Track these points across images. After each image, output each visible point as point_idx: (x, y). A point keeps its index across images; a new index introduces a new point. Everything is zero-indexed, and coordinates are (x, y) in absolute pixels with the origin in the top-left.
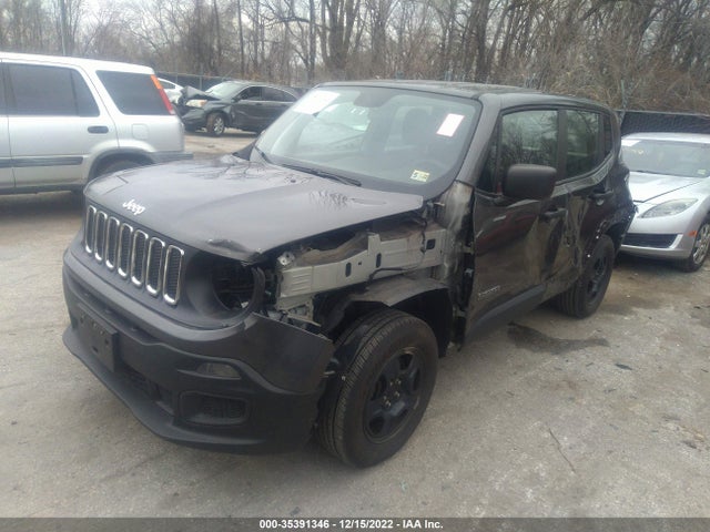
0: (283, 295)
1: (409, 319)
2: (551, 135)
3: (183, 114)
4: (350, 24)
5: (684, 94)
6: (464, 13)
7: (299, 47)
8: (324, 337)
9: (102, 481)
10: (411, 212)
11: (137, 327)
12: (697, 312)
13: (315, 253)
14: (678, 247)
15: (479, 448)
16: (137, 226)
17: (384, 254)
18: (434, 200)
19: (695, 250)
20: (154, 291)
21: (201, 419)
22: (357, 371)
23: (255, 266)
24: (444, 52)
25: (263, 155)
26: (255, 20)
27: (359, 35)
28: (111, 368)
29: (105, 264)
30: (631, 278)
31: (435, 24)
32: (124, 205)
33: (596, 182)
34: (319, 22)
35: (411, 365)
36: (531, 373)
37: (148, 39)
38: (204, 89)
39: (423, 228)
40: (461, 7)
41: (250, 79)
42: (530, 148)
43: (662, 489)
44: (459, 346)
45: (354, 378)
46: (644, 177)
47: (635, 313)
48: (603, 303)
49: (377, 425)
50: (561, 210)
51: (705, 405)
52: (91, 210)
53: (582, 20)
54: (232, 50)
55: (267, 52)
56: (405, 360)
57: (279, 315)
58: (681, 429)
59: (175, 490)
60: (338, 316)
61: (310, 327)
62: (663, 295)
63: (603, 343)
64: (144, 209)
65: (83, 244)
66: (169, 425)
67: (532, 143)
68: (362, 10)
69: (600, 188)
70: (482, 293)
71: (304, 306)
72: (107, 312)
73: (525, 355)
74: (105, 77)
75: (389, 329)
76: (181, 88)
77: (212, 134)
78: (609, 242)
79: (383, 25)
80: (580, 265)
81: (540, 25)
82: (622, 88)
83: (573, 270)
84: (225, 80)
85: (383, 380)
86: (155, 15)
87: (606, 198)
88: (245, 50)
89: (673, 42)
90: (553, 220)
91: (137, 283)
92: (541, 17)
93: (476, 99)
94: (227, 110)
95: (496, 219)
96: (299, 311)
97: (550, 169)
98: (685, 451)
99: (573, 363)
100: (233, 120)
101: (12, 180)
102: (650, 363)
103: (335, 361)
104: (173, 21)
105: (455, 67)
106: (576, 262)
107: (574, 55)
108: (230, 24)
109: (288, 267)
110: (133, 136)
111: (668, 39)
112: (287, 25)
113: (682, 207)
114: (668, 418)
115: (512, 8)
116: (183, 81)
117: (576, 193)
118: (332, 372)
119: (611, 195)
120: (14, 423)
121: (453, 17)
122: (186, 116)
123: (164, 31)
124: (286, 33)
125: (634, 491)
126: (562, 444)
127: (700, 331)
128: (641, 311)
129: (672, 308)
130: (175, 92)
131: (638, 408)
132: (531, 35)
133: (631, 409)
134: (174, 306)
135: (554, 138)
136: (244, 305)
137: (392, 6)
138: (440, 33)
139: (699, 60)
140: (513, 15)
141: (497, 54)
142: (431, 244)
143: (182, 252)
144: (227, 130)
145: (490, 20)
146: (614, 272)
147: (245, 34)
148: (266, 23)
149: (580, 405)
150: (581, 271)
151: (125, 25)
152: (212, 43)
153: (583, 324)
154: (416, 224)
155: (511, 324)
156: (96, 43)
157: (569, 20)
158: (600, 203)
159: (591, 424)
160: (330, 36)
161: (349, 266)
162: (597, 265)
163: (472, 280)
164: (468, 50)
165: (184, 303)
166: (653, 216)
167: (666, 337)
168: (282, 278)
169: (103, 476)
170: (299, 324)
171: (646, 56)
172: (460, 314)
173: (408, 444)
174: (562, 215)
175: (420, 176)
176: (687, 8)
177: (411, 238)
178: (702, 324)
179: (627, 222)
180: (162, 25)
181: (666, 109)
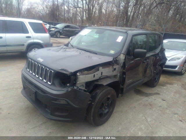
0: (78, 83)
1: (110, 88)
2: (145, 40)
3: (49, 32)
4: (93, 9)
5: (180, 28)
6: (122, 6)
7: (79, 15)
8: (88, 93)
9: (31, 129)
10: (110, 61)
11: (41, 90)
12: (183, 86)
13: (86, 72)
14: (178, 69)
15: (127, 121)
16: (41, 64)
17: (103, 72)
18: (116, 58)
19: (182, 69)
20: (45, 81)
21: (57, 113)
22: (96, 102)
23: (71, 75)
24: (117, 16)
25: (72, 45)
26: (68, 8)
27: (95, 12)
28: (34, 100)
29: (33, 74)
30: (166, 77)
31: (115, 9)
32: (38, 59)
33: (157, 53)
34: (85, 8)
35: (110, 100)
36: (140, 102)
37: (40, 12)
38: (55, 26)
39: (113, 65)
40: (122, 5)
41: (66, 23)
42: (140, 43)
43: (174, 132)
44: (122, 95)
45: (95, 103)
46: (170, 51)
47: (167, 86)
48: (159, 83)
49: (101, 115)
50: (148, 60)
51: (185, 110)
52: (29, 60)
53: (153, 9)
54: (62, 15)
55: (71, 16)
56: (108, 99)
57: (77, 87)
58: (179, 117)
59: (50, 131)
60: (91, 88)
61: (84, 91)
62: (174, 81)
63: (158, 94)
64: (43, 60)
65: (27, 68)
66: (49, 115)
67: (140, 42)
68: (96, 5)
69: (158, 54)
70: (128, 81)
71: (83, 85)
72: (33, 86)
73: (139, 97)
74: (30, 24)
75: (104, 91)
76: (49, 25)
77: (57, 37)
78: (160, 68)
79: (101, 9)
80: (153, 74)
81: (142, 10)
82: (164, 27)
83: (151, 75)
84: (60, 23)
85: (103, 104)
86: (42, 6)
87: (159, 57)
88: (65, 15)
89: (177, 14)
90: (146, 63)
91: (41, 79)
92: (143, 8)
93: (126, 32)
94: (61, 31)
95: (131, 62)
96: (82, 86)
97: (145, 51)
98: (179, 122)
99: (151, 99)
100: (62, 34)
101: (6, 50)
102: (171, 99)
103: (91, 99)
104: (47, 7)
105: (120, 20)
106: (152, 73)
107: (151, 18)
108: (61, 8)
109: (80, 75)
110: (37, 39)
111: (176, 14)
112: (76, 9)
113: (179, 59)
114: (175, 114)
115: (135, 5)
116: (49, 23)
117: (152, 56)
118: (90, 102)
119: (160, 56)
120: (9, 114)
121: (119, 7)
122: (50, 32)
123: (44, 10)
124: (76, 11)
125: (167, 132)
126: (148, 120)
127: (183, 91)
128: (169, 86)
129: (176, 85)
130: (47, 26)
131: (168, 111)
132: (140, 12)
133: (166, 111)
134: (51, 85)
135: (146, 40)
136: (68, 85)
137: (104, 4)
138: (116, 12)
139: (184, 19)
140: (135, 7)
141: (131, 17)
142: (115, 69)
143: (53, 72)
144: (61, 36)
145: (129, 8)
146: (161, 75)
147: (65, 11)
148: (71, 8)
149: (153, 110)
150: (153, 75)
151: (34, 8)
152: (57, 13)
153: (153, 89)
154: (111, 64)
155: (135, 89)
156: (27, 13)
157: (150, 8)
158: (158, 58)
159: (156, 115)
160: (88, 12)
161: (94, 75)
162: (157, 74)
163: (125, 78)
164: (123, 16)
165: (53, 84)
166: (171, 61)
167: (175, 92)
168: (78, 78)
169: (32, 127)
170: (82, 90)
171: (170, 18)
172: (122, 87)
173: (109, 120)
174: (148, 61)
175: (112, 52)
176: (180, 5)
177: (110, 68)
178: (184, 89)
179: (165, 63)
180: (44, 8)
181: (175, 32)
